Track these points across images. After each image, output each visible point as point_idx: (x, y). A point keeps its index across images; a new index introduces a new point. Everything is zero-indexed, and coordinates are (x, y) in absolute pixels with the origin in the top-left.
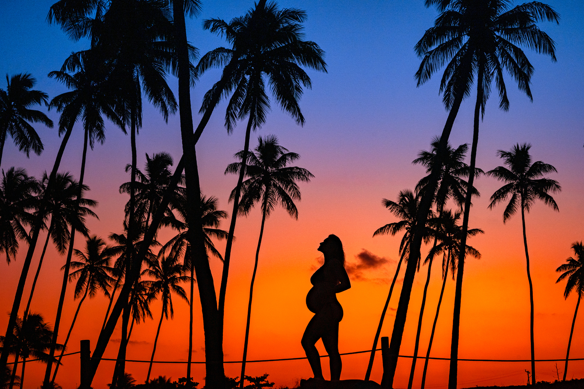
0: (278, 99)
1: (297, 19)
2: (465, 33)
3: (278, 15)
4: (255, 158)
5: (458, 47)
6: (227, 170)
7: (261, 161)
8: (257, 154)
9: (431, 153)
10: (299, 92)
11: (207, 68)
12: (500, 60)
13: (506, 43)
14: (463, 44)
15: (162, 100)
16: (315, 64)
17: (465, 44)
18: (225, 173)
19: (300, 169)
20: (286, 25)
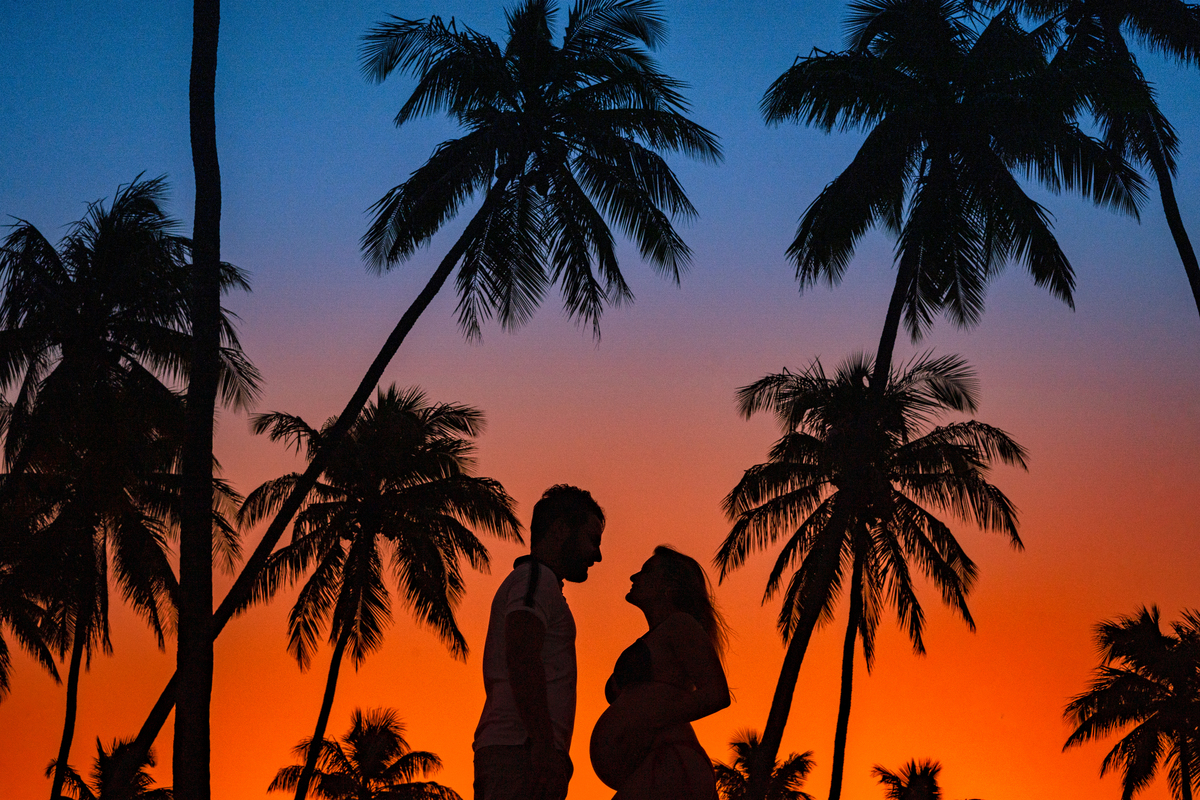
0: (409, 597)
1: (464, 428)
2: (827, 479)
3: (425, 416)
4: (340, 756)
5: (810, 507)
6: (275, 782)
7: (354, 765)
8: (348, 749)
9: (731, 766)
10: (457, 589)
11: (260, 516)
12: (901, 542)
13: (912, 506)
14: (822, 501)
15: (152, 604)
16: (498, 525)
17: (827, 501)
18: (270, 789)
19: (439, 787)
20: (439, 437)
